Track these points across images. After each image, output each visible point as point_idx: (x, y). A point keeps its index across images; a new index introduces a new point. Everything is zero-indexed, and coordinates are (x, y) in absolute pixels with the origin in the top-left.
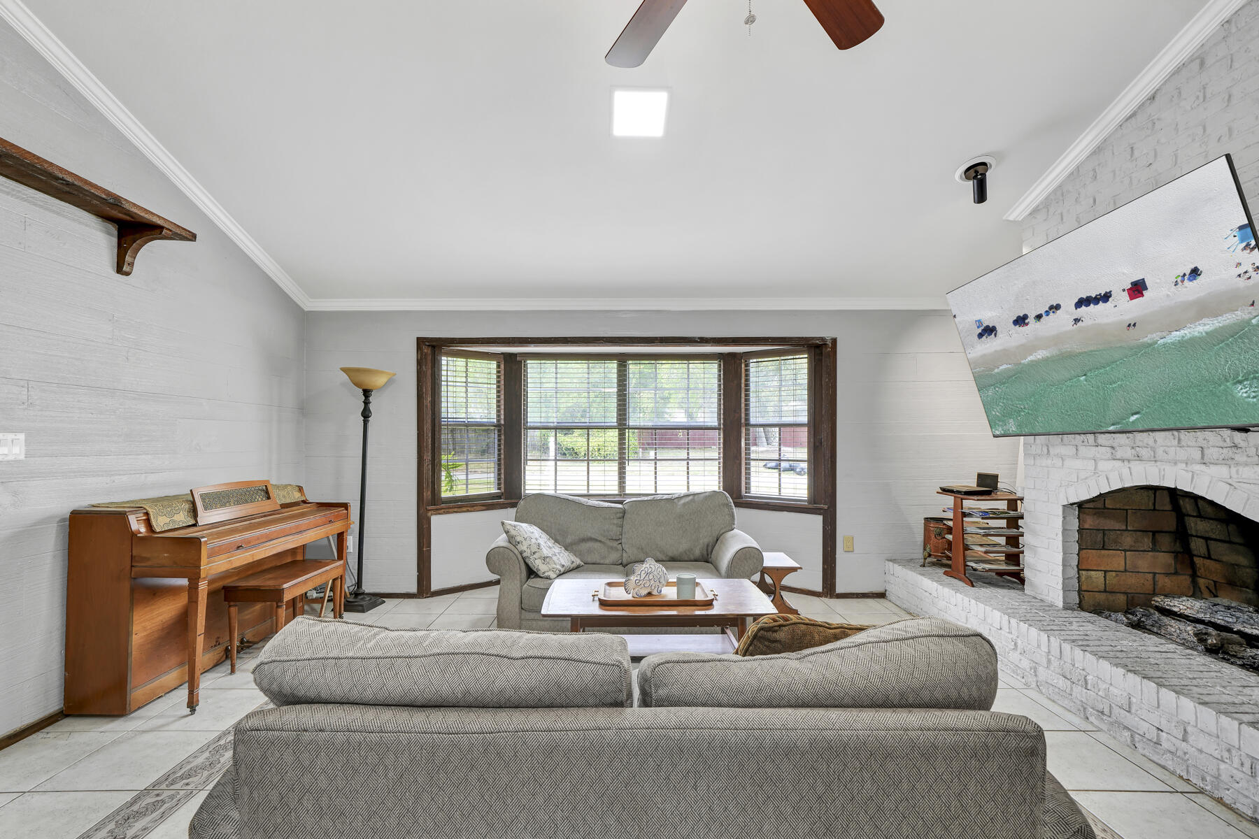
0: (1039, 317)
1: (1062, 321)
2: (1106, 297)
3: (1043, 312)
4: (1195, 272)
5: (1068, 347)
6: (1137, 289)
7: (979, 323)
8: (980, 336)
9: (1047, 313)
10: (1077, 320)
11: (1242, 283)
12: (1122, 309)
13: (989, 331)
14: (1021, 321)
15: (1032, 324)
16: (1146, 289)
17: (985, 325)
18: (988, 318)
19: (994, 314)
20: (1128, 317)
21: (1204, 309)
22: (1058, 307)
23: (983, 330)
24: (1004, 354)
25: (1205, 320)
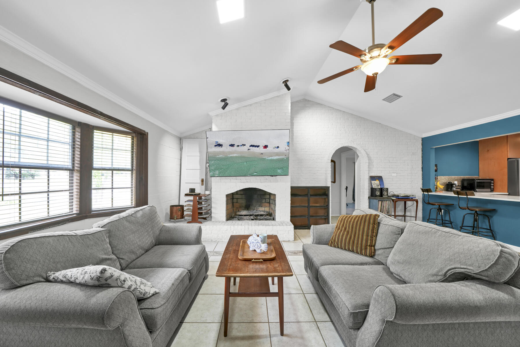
0: (238, 146)
1: (245, 149)
2: (258, 146)
3: (240, 145)
4: (278, 147)
5: (244, 155)
6: (266, 147)
7: (217, 142)
8: (216, 146)
9: (241, 146)
10: (249, 149)
11: (285, 151)
12: (261, 150)
13: (220, 145)
14: (232, 145)
15: (235, 148)
16: (268, 147)
17: (218, 143)
18: (220, 142)
19: (223, 141)
20: (262, 152)
21: (277, 154)
22: (245, 145)
23: (217, 144)
24: (223, 153)
25: (277, 156)
